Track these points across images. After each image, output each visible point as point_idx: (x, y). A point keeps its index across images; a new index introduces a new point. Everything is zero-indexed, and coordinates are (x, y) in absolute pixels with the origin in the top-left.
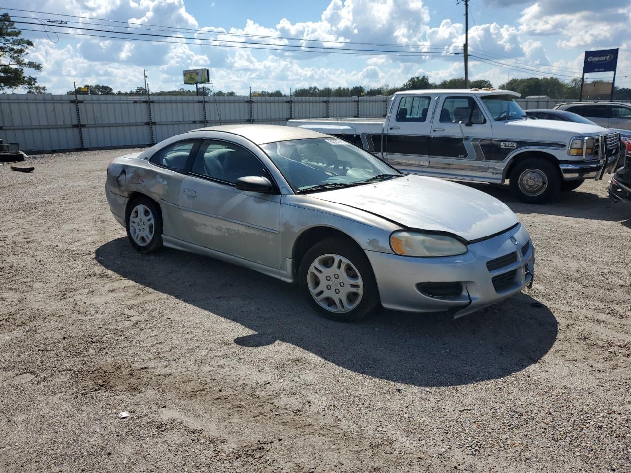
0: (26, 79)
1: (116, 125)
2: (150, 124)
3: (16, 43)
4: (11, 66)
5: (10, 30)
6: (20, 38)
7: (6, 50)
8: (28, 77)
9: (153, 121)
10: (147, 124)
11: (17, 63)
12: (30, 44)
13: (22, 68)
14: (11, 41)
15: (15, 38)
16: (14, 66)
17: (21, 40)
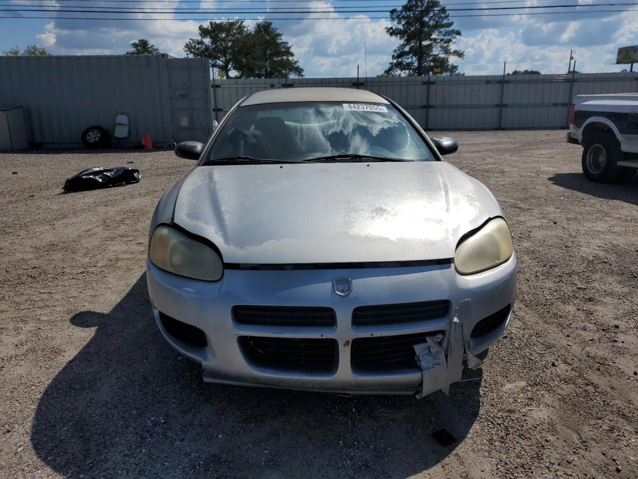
0: (449, 67)
1: (464, 107)
2: (501, 106)
3: (447, 34)
4: (439, 56)
5: (445, 21)
6: (451, 28)
7: (437, 41)
8: (451, 65)
9: (504, 102)
10: (497, 106)
11: (444, 53)
12: (458, 33)
13: (447, 56)
14: (444, 32)
15: (447, 29)
16: (442, 56)
17: (452, 30)
